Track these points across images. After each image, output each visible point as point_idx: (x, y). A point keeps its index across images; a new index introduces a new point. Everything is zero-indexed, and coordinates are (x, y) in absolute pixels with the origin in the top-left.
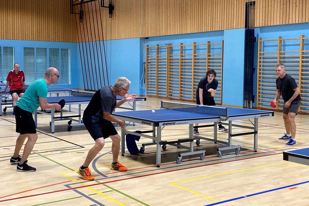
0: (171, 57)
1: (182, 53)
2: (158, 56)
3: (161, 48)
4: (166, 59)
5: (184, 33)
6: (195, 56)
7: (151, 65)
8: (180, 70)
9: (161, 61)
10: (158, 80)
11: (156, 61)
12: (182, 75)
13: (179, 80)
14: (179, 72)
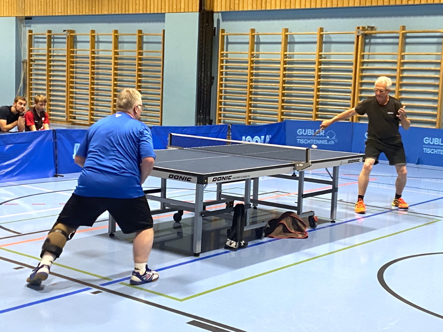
0: (73, 52)
1: (93, 47)
2: (51, 50)
3: (55, 36)
4: (65, 56)
5: (97, 13)
6: (116, 53)
7: (36, 65)
8: (89, 76)
9: (55, 58)
10: (50, 91)
11: (45, 58)
12: (93, 84)
13: (89, 92)
14: (88, 79)
